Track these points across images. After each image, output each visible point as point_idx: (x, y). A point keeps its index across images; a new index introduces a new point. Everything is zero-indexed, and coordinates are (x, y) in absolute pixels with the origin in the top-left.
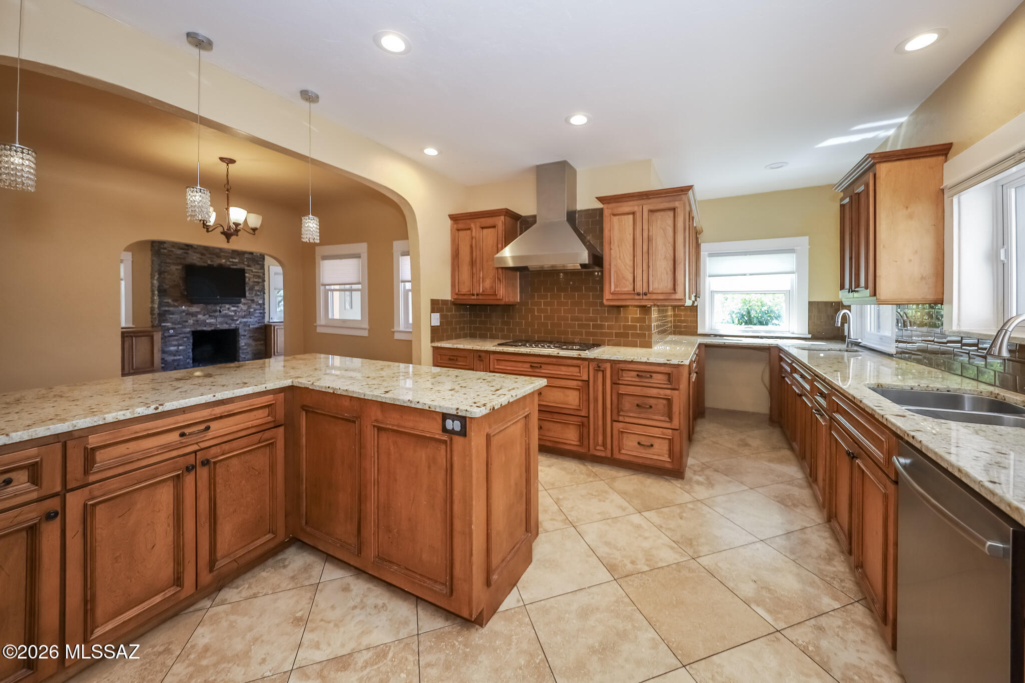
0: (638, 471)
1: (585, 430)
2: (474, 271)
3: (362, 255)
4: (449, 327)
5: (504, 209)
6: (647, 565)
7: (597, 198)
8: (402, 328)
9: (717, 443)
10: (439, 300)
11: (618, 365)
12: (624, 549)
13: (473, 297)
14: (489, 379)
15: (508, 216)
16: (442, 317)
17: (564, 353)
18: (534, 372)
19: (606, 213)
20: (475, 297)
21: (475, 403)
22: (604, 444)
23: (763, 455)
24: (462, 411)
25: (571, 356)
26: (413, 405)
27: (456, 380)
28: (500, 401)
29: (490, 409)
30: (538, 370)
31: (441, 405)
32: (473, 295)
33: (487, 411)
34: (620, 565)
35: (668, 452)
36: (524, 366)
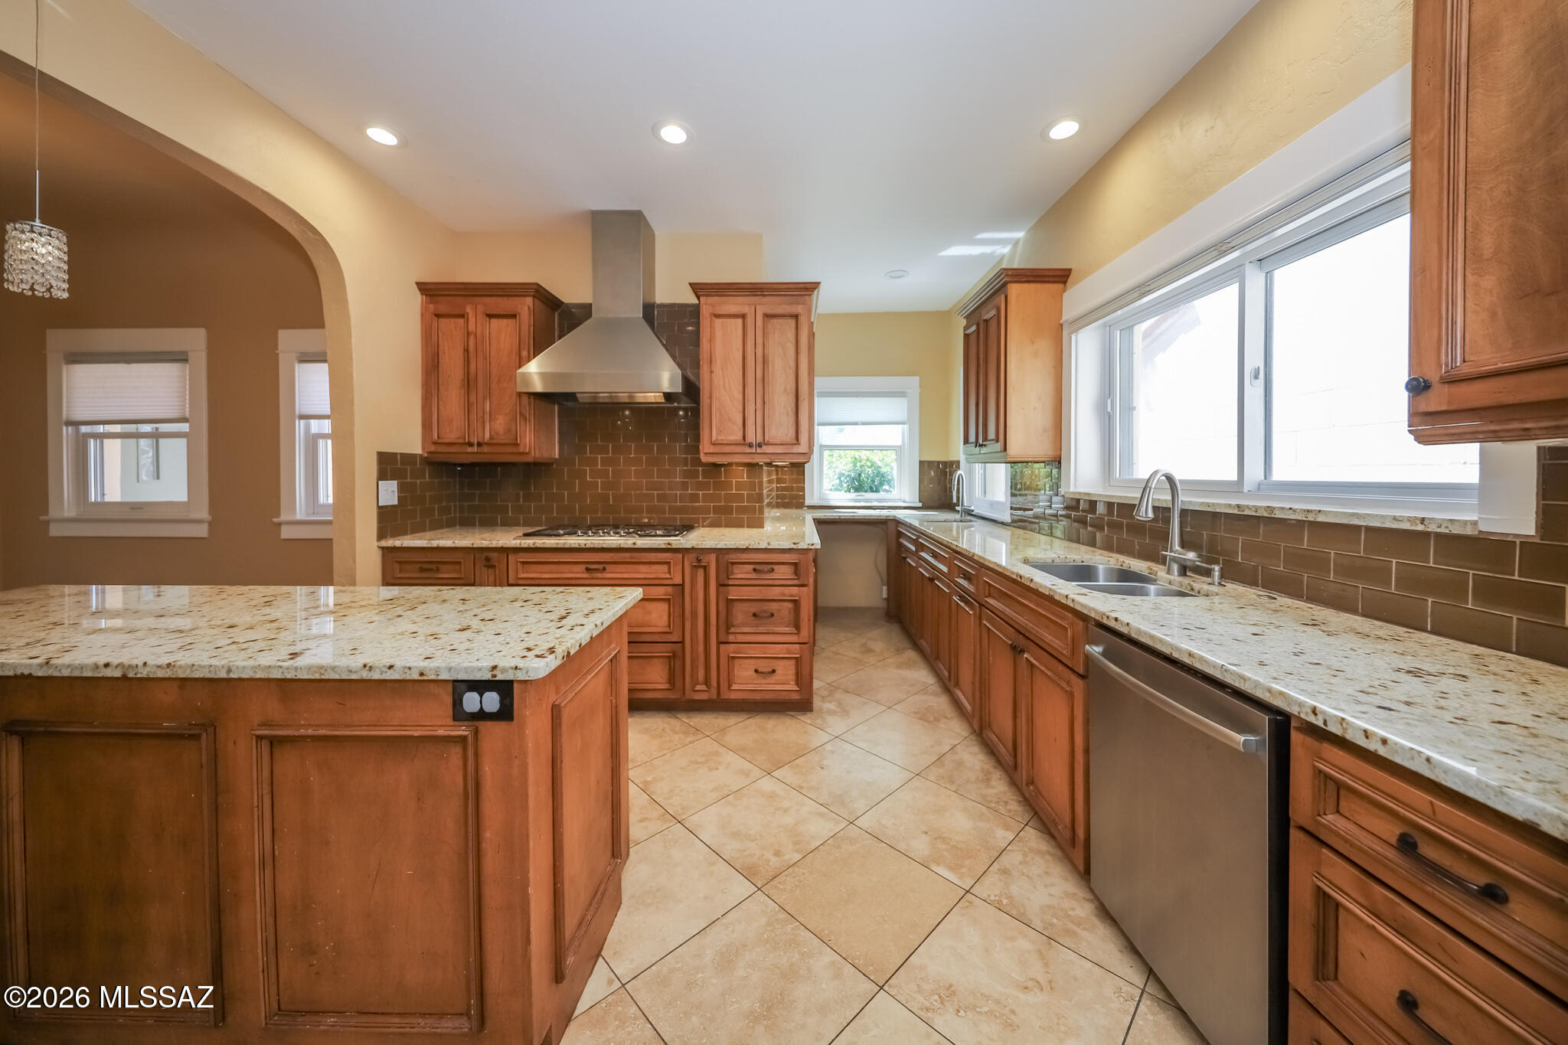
0: (755, 711)
1: (678, 663)
2: (473, 398)
3: (190, 354)
4: (418, 508)
5: (534, 284)
6: (798, 851)
7: (690, 284)
8: (300, 514)
9: (839, 654)
10: (395, 454)
11: (727, 557)
12: (761, 836)
13: (470, 450)
14: (536, 598)
15: (540, 300)
16: (402, 488)
17: (644, 542)
18: (593, 578)
19: (705, 311)
20: (475, 449)
21: (529, 649)
22: (707, 682)
23: (890, 660)
24: (504, 670)
25: (656, 546)
26: (376, 676)
27: (465, 607)
28: (578, 637)
29: (563, 658)
30: (599, 575)
31: (453, 665)
32: (471, 444)
33: (559, 662)
34: (761, 862)
35: (794, 678)
36: (575, 570)
